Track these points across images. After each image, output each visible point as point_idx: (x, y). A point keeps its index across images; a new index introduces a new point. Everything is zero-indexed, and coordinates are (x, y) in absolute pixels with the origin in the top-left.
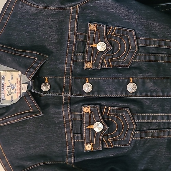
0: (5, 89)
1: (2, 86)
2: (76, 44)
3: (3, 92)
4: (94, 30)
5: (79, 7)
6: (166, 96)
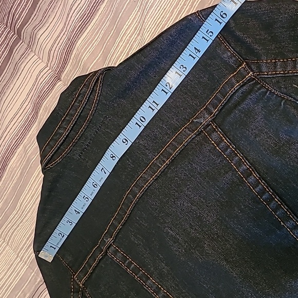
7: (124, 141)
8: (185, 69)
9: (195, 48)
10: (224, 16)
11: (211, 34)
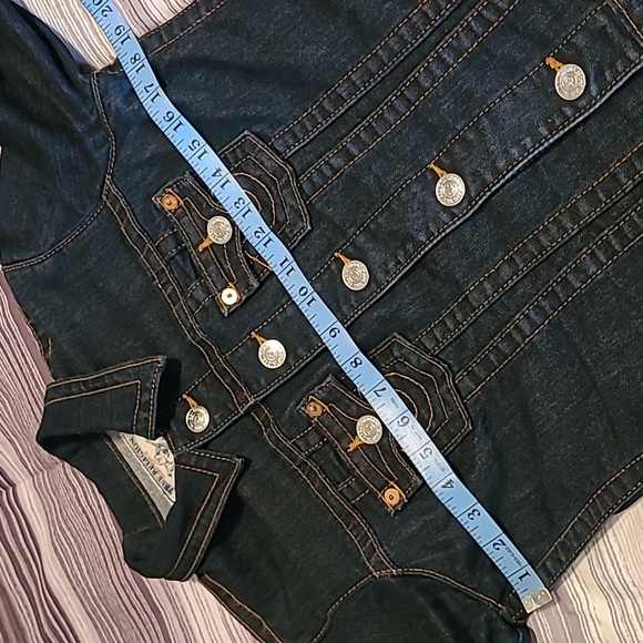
0: (156, 466)
1: (146, 462)
2: (171, 271)
3: (157, 476)
4: (180, 207)
5: (113, 182)
6: (440, 234)
7: (333, 334)
8: (241, 201)
9: (213, 175)
10: (170, 115)
11: (196, 144)
